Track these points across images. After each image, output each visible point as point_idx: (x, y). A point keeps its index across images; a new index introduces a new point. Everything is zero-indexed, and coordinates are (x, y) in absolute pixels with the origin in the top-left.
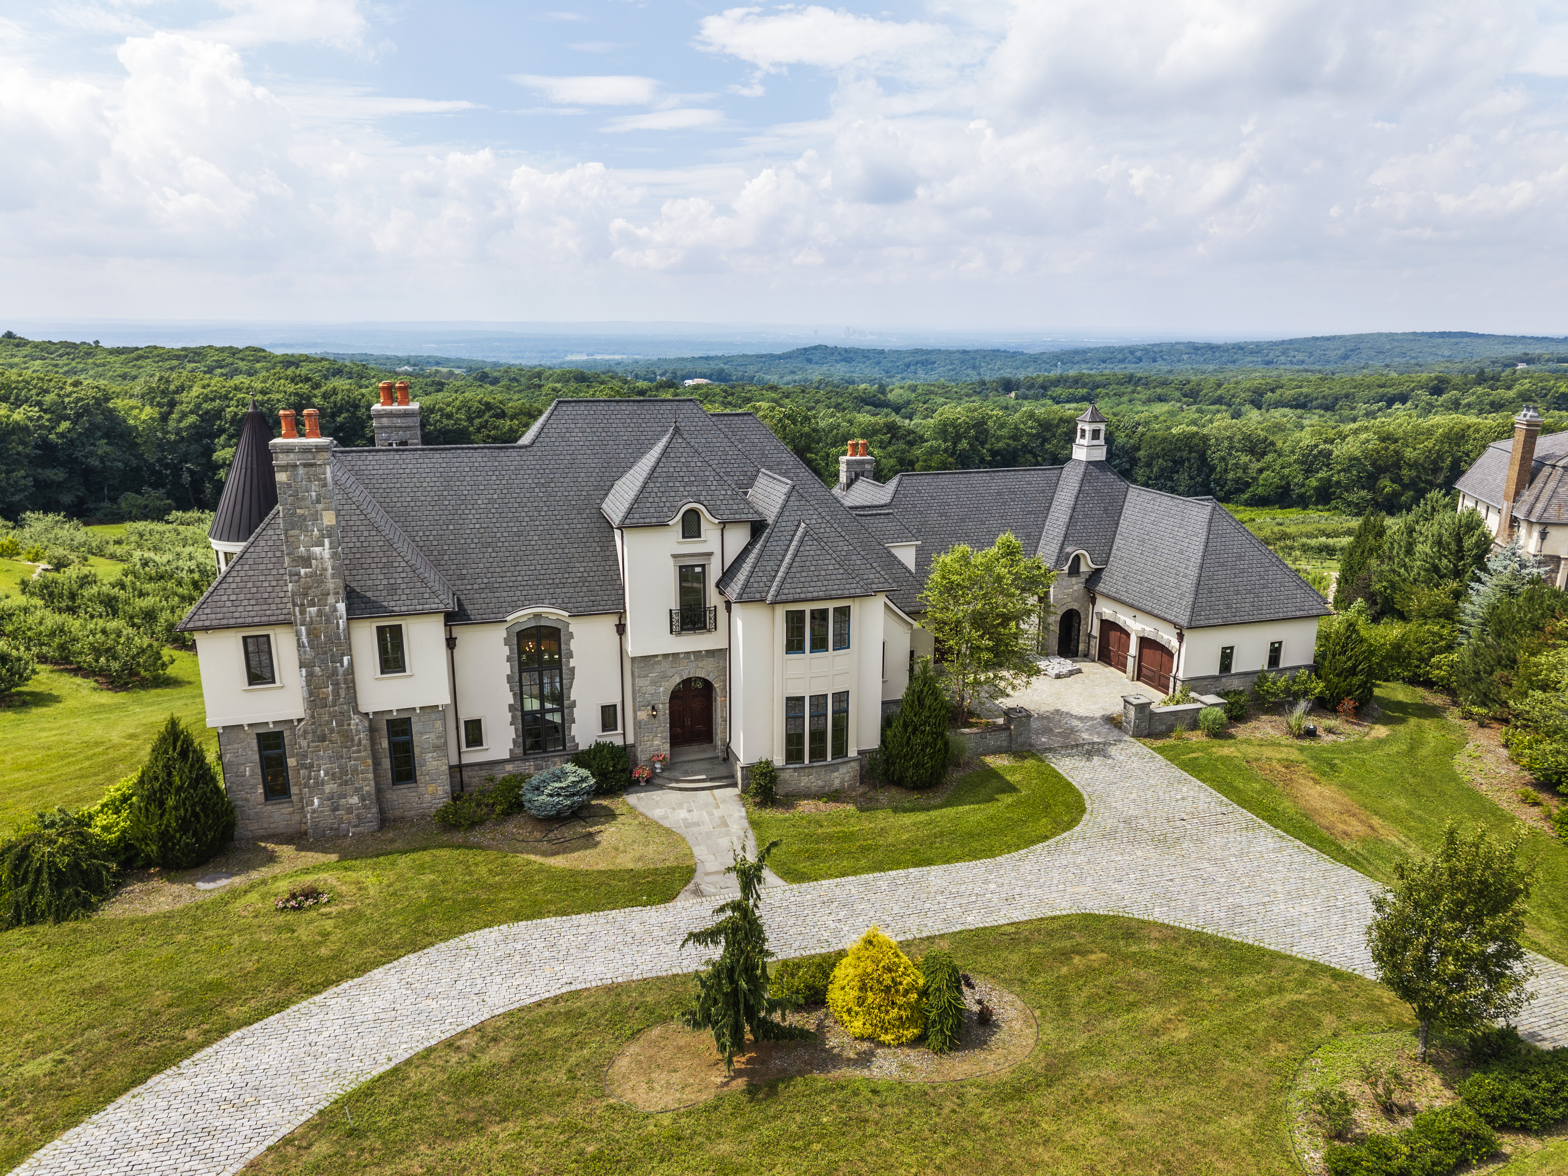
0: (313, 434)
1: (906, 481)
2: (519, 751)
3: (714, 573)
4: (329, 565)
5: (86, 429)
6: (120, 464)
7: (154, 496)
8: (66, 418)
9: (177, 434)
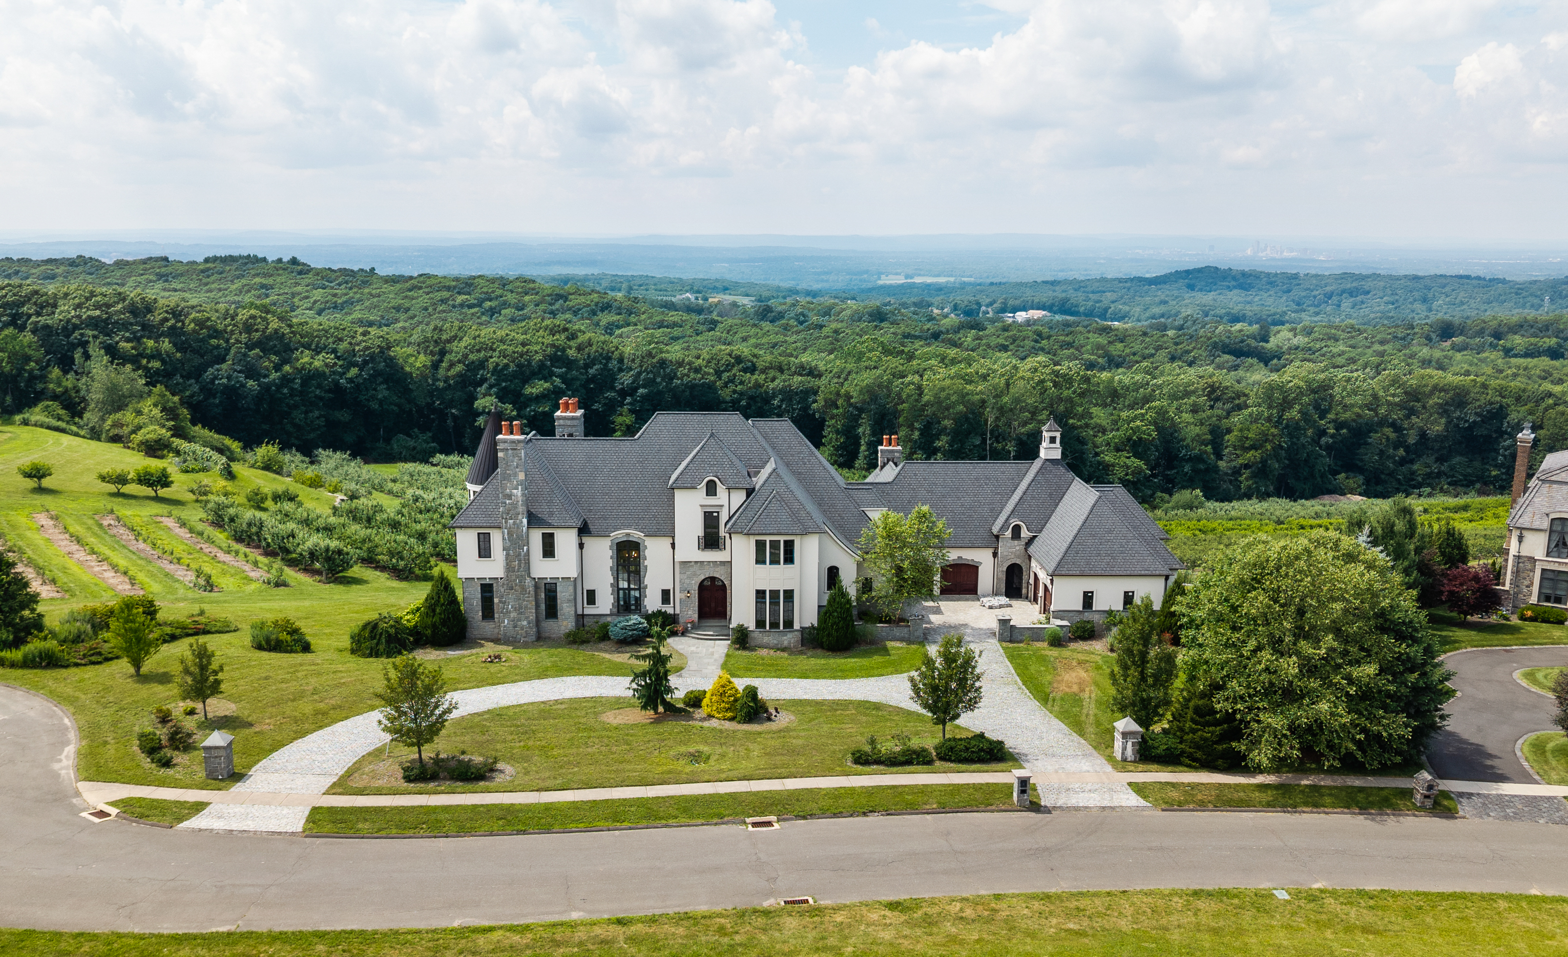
0: (517, 434)
1: (907, 467)
2: (615, 610)
3: (724, 517)
4: (520, 499)
5: (370, 375)
6: (395, 408)
7: (423, 440)
8: (355, 364)
9: (445, 382)
